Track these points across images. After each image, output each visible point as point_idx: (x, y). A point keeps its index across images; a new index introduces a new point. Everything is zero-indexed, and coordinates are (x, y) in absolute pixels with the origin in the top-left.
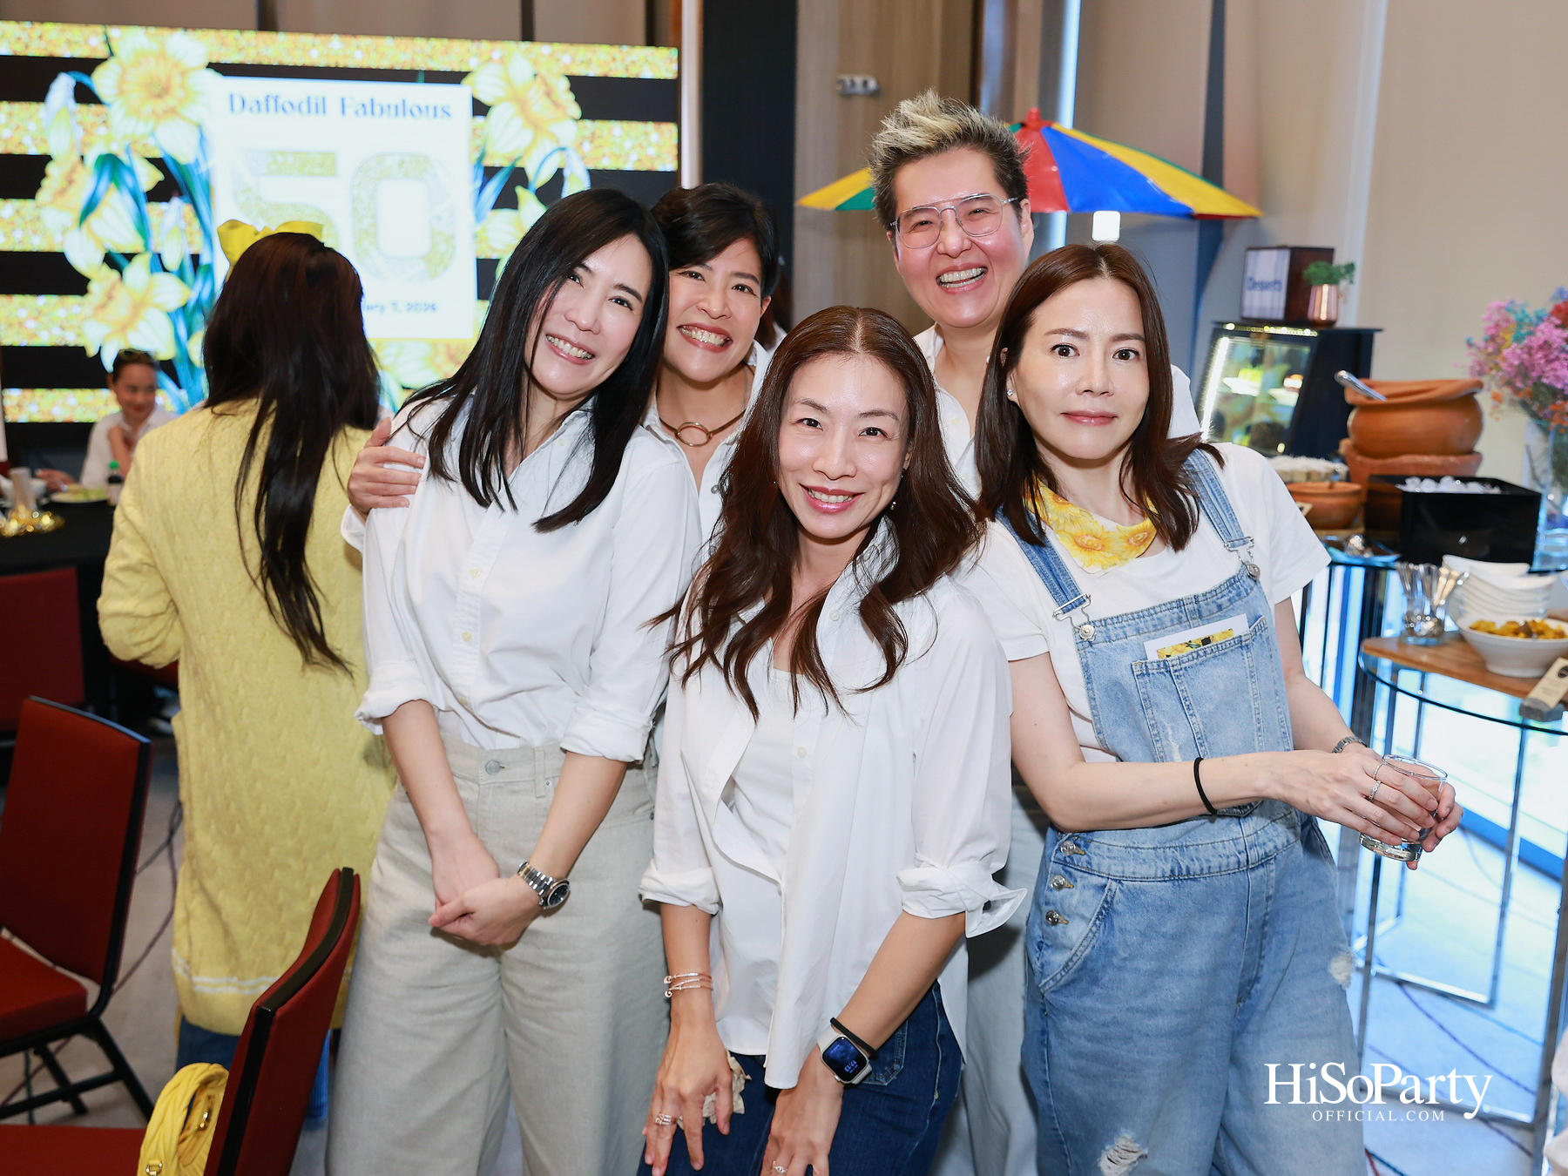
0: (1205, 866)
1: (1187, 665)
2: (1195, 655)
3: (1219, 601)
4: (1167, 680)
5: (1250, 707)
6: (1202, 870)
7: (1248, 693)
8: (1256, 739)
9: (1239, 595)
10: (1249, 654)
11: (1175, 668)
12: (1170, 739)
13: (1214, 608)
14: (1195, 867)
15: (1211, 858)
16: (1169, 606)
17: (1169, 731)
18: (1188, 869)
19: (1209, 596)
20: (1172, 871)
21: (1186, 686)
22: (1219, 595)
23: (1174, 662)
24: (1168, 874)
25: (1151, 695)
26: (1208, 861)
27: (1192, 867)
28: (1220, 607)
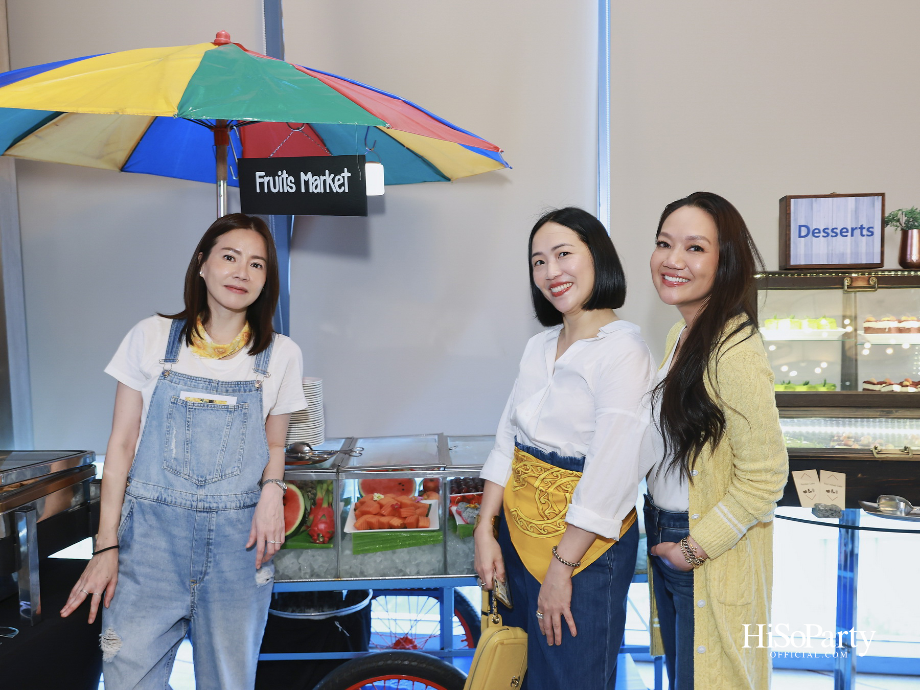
0: (174, 500)
1: (196, 407)
2: (202, 405)
3: (228, 388)
4: (183, 410)
5: (221, 438)
6: (172, 502)
7: (223, 432)
8: (219, 454)
9: (239, 391)
10: (230, 415)
11: (190, 407)
12: (174, 435)
13: (224, 389)
14: (169, 499)
15: (177, 498)
16: (205, 380)
17: (175, 432)
18: (165, 499)
19: (224, 384)
20: (158, 497)
21: (192, 416)
22: (229, 386)
23: (190, 404)
24: (155, 498)
25: (173, 413)
26: (175, 498)
27: (167, 499)
28: (227, 391)
